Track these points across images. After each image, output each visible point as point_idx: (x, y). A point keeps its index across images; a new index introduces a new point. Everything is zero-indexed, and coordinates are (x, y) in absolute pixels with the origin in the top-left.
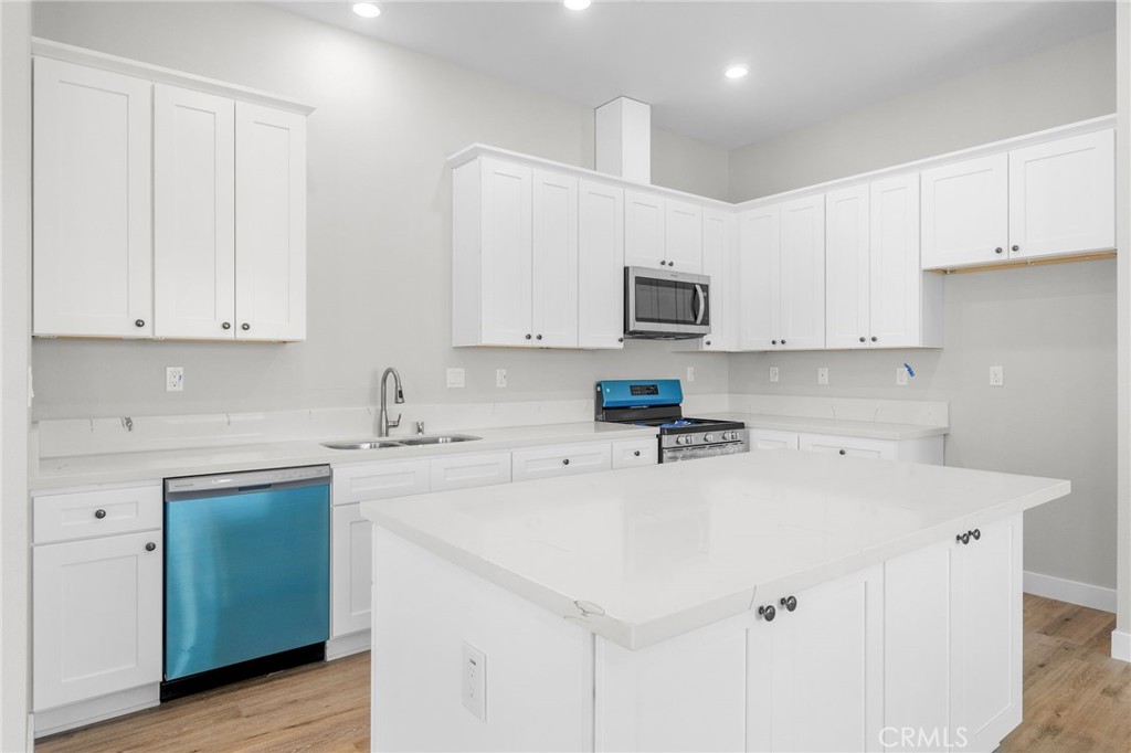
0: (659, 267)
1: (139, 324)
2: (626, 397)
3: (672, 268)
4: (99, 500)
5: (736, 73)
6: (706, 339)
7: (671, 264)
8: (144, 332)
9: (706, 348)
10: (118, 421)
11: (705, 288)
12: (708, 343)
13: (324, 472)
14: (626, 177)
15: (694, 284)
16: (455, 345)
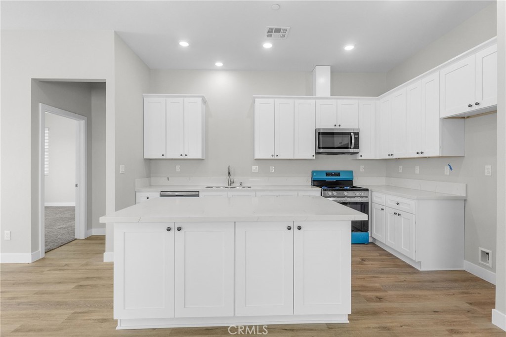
0: (334, 127)
1: (163, 155)
2: (324, 177)
3: (340, 127)
4: (148, 195)
5: (349, 48)
6: (360, 154)
7: (340, 126)
8: (164, 157)
9: (360, 158)
10: (166, 178)
11: (357, 134)
12: (361, 156)
13: (197, 193)
14: (318, 95)
15: (350, 133)
16: (255, 158)
